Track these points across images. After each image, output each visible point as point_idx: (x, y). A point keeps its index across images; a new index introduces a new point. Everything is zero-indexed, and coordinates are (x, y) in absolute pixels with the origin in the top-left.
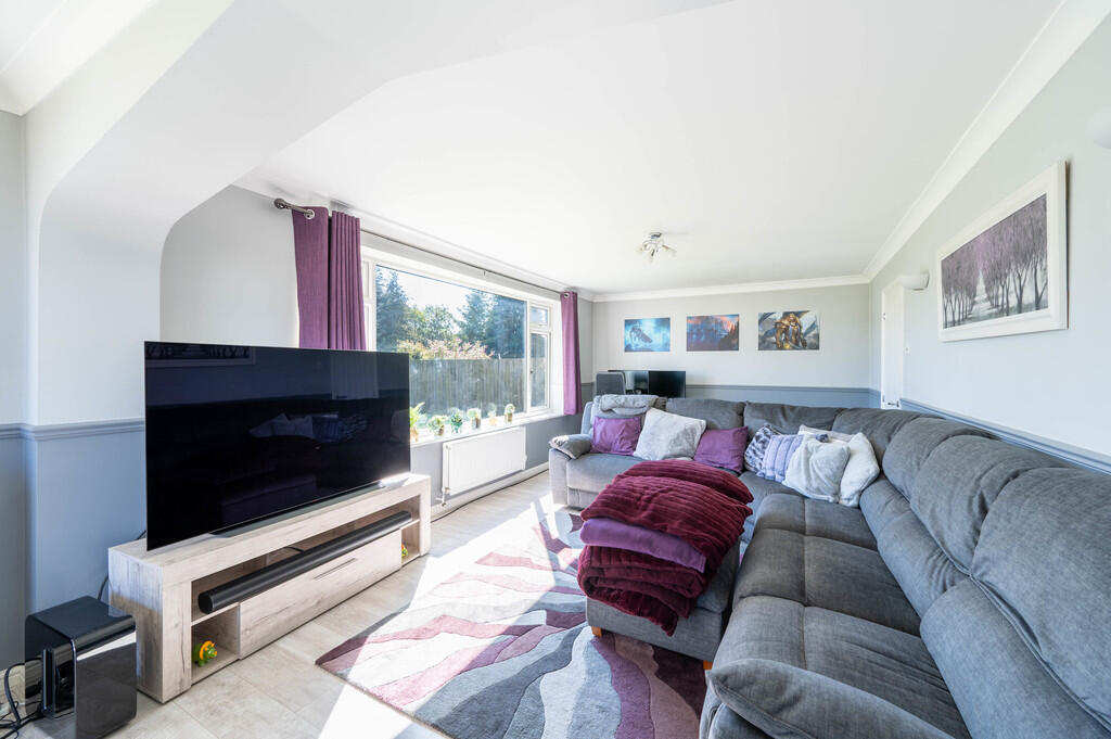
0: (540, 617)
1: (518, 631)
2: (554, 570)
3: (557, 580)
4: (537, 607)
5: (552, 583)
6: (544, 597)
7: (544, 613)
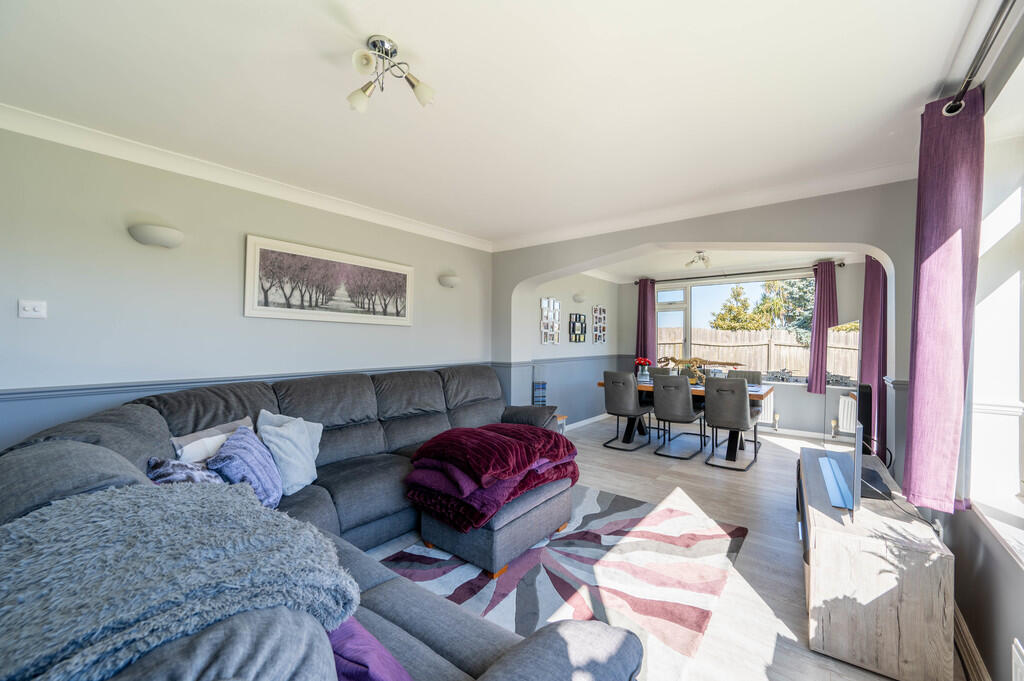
0: (606, 540)
1: (621, 533)
2: (597, 586)
3: (592, 572)
4: (609, 548)
5: (597, 568)
6: (602, 555)
7: (603, 543)
